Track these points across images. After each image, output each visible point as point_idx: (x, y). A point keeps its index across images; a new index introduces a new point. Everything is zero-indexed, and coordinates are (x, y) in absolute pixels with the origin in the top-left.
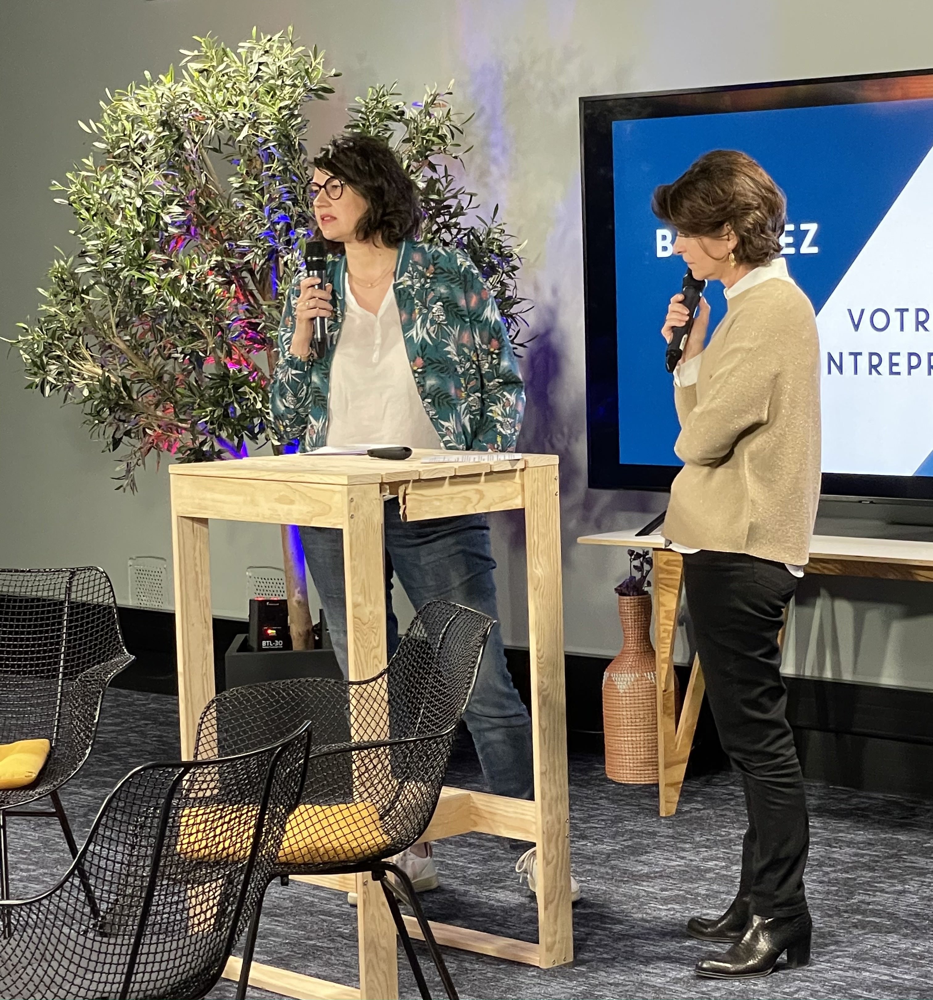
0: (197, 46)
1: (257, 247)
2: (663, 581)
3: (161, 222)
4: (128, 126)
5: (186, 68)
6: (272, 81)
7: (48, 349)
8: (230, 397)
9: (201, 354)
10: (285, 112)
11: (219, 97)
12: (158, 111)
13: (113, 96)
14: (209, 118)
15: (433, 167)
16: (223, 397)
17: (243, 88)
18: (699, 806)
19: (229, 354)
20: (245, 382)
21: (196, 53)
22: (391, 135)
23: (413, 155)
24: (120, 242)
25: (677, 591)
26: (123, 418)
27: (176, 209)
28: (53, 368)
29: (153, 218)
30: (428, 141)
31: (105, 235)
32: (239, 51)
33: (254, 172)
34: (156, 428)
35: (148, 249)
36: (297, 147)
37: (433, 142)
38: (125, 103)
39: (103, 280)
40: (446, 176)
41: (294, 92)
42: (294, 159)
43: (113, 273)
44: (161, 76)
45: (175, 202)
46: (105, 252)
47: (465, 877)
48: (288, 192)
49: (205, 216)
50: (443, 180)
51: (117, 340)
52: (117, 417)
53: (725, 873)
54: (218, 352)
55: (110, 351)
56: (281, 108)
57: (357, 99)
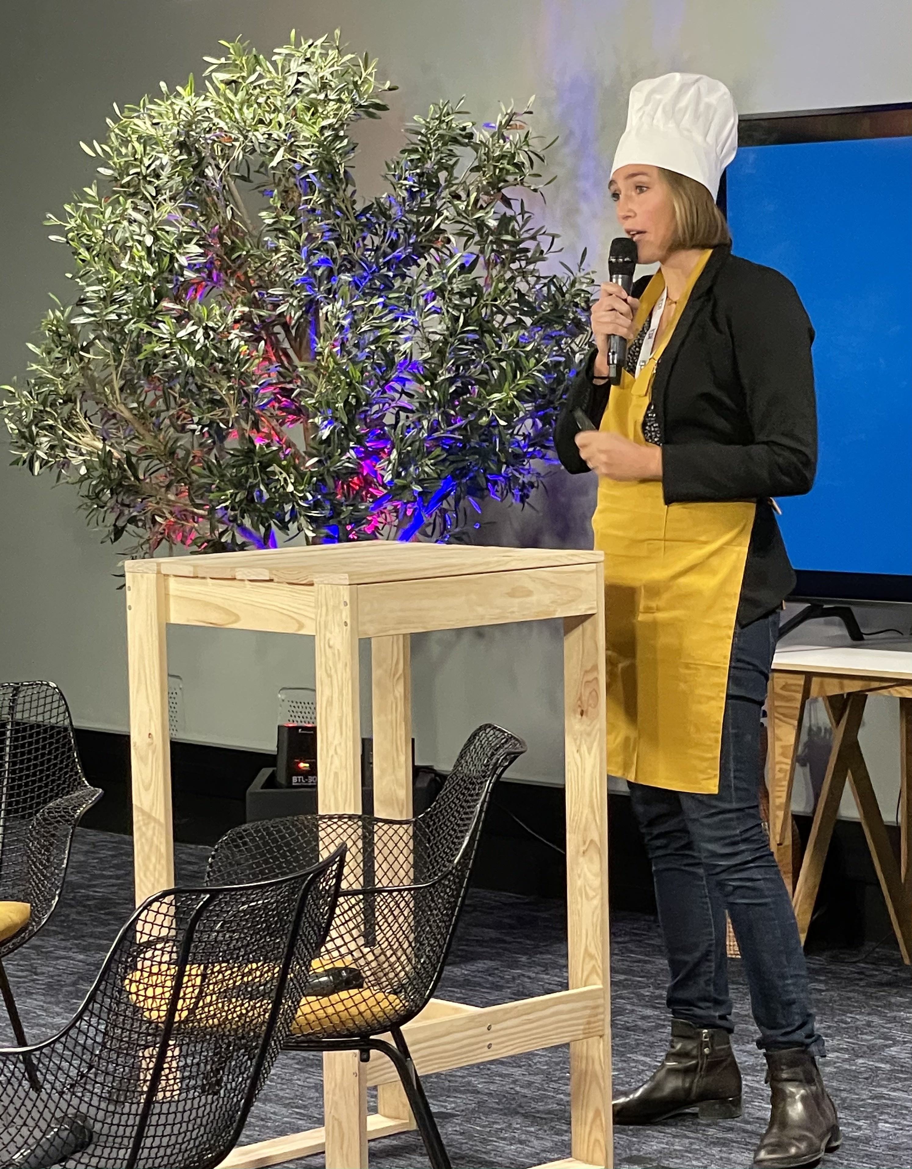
0: (224, 52)
1: (292, 296)
2: (781, 710)
3: (176, 265)
4: (139, 148)
5: (210, 78)
6: (313, 96)
7: (38, 418)
8: (256, 477)
9: (221, 425)
10: (327, 133)
11: (248, 113)
12: (175, 130)
13: (122, 112)
14: (236, 140)
15: (507, 202)
16: (246, 477)
17: (279, 104)
18: (822, 987)
19: (255, 425)
20: (274, 459)
21: (223, 60)
22: (456, 163)
23: (483, 187)
24: (126, 288)
25: (796, 723)
26: (127, 502)
27: (193, 249)
28: (44, 441)
29: (166, 260)
30: (501, 170)
31: (108, 280)
32: (273, 59)
33: (291, 205)
34: (168, 515)
35: (159, 296)
36: (342, 176)
37: (508, 172)
38: (136, 121)
39: (105, 332)
40: (523, 212)
41: (339, 108)
42: (338, 190)
43: (118, 326)
44: (179, 88)
45: (194, 241)
46: (109, 300)
47: (530, 1065)
48: (330, 230)
49: (230, 259)
50: (519, 218)
51: (122, 407)
52: (120, 500)
53: (848, 1067)
54: (243, 423)
55: (114, 421)
56: (323, 128)
57: (415, 118)
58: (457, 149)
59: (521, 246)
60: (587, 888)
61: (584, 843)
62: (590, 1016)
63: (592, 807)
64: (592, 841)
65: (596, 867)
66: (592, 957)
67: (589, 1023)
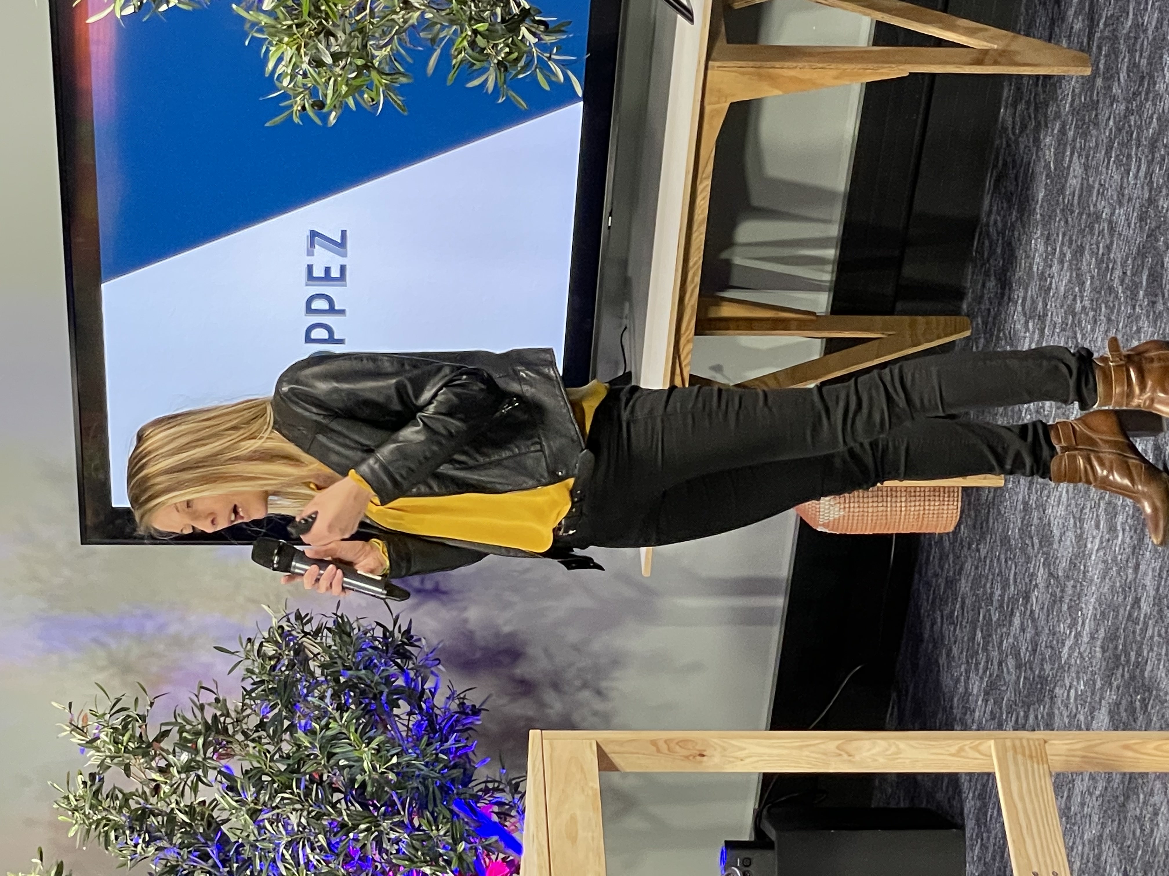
15: (163, 735)
23: (146, 762)
57: (71, 834)
58: (106, 789)
59: (210, 722)
60: (889, 752)
61: (840, 755)
62: (1024, 755)
63: (801, 747)
64: (838, 748)
65: (867, 744)
66: (961, 749)
67: (1031, 757)
